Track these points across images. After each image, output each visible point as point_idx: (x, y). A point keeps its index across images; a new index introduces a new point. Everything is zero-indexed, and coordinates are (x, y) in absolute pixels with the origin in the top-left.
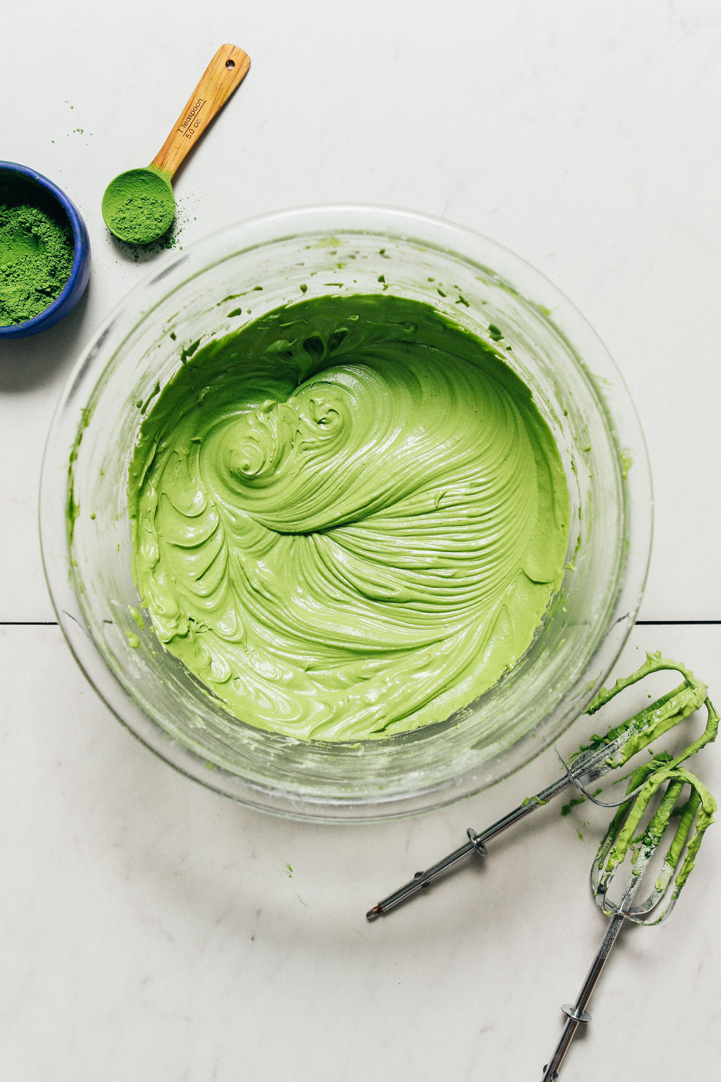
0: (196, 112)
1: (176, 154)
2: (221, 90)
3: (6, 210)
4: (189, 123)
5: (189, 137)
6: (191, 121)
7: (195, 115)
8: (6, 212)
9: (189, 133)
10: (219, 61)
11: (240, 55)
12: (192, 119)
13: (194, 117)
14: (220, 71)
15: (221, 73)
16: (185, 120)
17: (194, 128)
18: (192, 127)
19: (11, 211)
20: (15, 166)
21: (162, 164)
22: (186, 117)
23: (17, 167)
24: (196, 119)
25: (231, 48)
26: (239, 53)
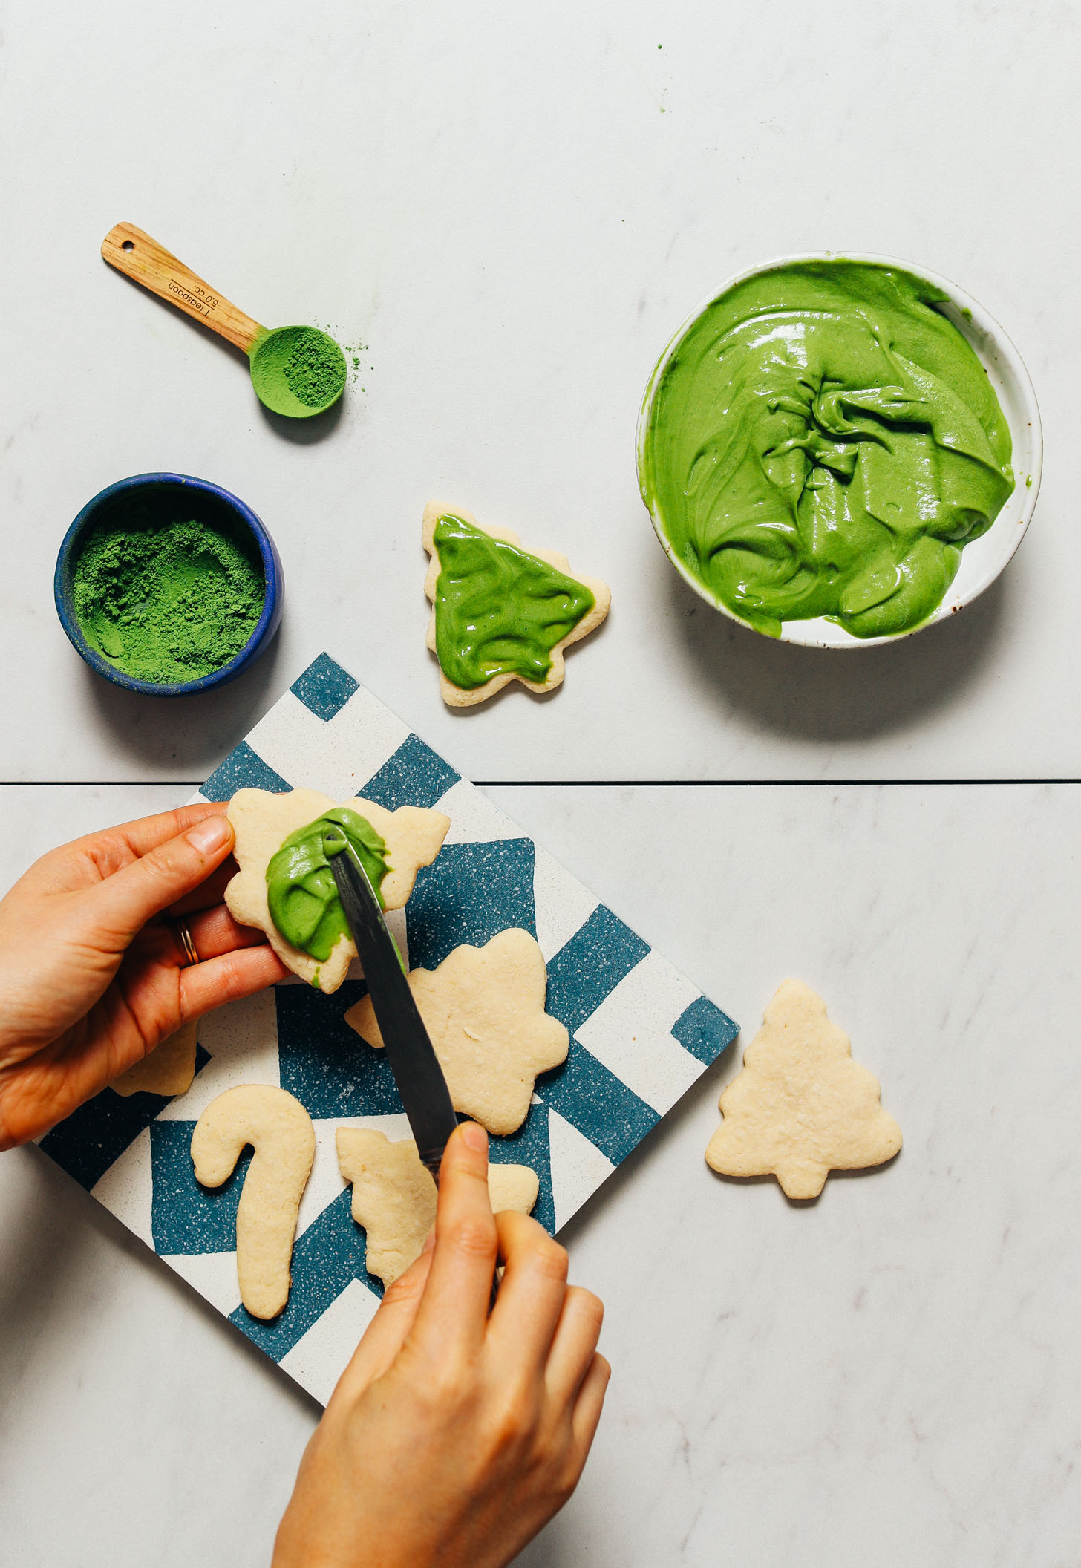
0: (185, 292)
1: (236, 320)
2: (159, 260)
3: (154, 535)
4: (199, 302)
5: (216, 302)
6: (195, 299)
7: (188, 294)
8: (155, 537)
9: (211, 302)
10: (122, 261)
11: (117, 233)
12: (193, 298)
13: (191, 296)
14: (135, 260)
15: (138, 259)
16: (194, 307)
17: (206, 296)
18: (204, 298)
19: (160, 533)
20: (152, 477)
21: (248, 338)
22: (190, 305)
23: (155, 478)
24: (195, 293)
25: (106, 243)
26: (114, 236)
